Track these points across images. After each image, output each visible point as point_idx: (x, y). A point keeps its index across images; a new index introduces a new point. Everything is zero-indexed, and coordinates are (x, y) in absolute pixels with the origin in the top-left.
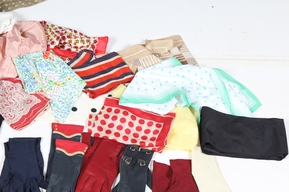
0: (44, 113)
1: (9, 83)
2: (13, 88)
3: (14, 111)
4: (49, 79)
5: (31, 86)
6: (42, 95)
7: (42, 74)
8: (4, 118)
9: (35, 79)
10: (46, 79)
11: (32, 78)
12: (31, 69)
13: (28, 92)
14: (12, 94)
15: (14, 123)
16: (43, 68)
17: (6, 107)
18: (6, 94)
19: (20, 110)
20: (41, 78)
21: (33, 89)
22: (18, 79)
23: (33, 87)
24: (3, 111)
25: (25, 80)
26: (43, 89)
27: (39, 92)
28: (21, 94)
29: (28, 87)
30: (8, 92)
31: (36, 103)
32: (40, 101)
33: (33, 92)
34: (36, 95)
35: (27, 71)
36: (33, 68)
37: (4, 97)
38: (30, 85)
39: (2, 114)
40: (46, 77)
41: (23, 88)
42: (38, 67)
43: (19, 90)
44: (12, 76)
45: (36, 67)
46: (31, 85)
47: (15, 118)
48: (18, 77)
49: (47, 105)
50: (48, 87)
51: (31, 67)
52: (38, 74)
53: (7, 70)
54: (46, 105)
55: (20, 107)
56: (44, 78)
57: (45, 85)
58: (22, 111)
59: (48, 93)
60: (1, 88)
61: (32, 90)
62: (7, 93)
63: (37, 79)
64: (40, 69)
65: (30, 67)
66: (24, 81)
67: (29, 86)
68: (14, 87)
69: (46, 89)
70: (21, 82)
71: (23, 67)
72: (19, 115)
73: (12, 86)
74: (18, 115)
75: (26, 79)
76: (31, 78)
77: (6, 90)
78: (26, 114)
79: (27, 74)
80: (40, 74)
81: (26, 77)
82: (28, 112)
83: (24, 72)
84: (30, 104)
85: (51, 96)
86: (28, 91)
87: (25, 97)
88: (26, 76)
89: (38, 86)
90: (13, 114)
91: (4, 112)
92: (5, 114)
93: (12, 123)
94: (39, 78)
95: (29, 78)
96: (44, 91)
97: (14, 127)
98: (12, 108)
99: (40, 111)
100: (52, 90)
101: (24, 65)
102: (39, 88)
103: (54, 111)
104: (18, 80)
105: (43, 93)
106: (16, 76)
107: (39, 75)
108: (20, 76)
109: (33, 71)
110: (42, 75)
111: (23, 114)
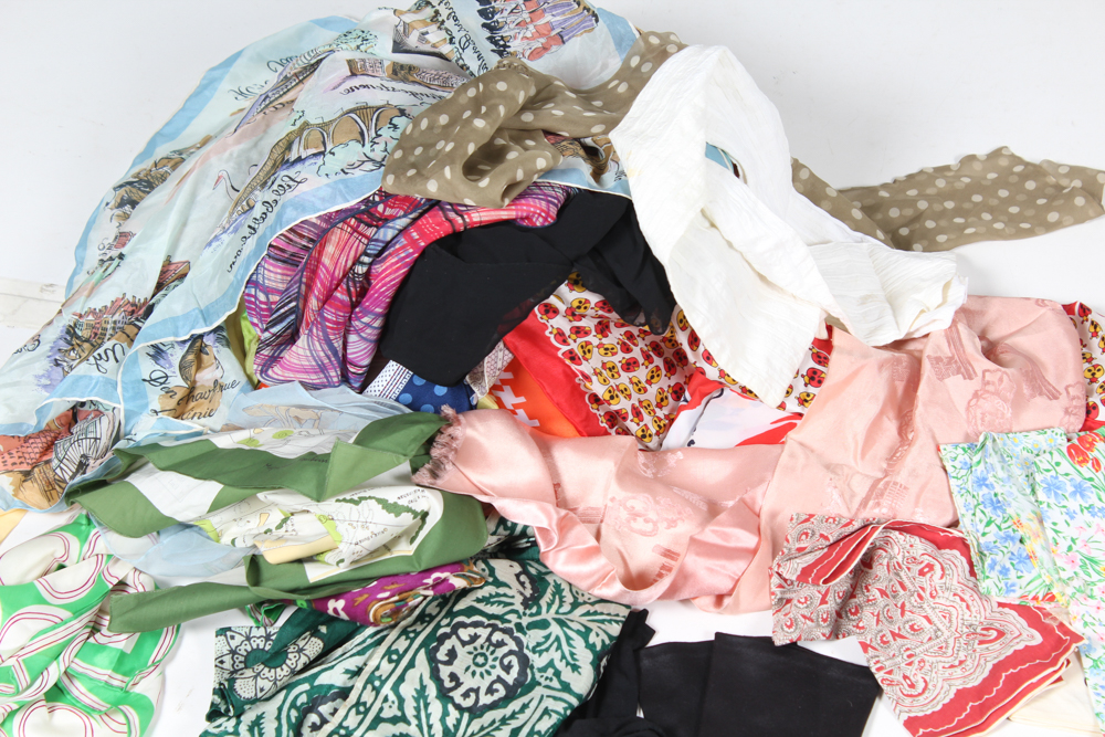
0: (1048, 692)
1: (919, 546)
2: (930, 567)
3: (927, 667)
4: (1084, 551)
5: (1004, 572)
6: (1047, 615)
7: (1054, 524)
8: (884, 687)
9: (1027, 542)
10: (1070, 548)
11: (1012, 539)
12: (1010, 499)
13: (993, 593)
14: (926, 595)
15: (921, 714)
16: (1064, 503)
17: (896, 644)
18: (899, 588)
19: (952, 666)
20: (1051, 541)
21: (1013, 585)
22: (955, 533)
23: (1013, 574)
24: (882, 659)
25: (982, 540)
26: (1055, 591)
27: (1035, 598)
28: (962, 600)
29: (994, 575)
30: (907, 583)
31: (1020, 647)
32: (1038, 639)
33: (1012, 595)
34: (1023, 610)
35: (997, 504)
36: (1020, 496)
37: (891, 602)
38: (1004, 567)
39: (879, 669)
40: (1073, 540)
41: (972, 573)
42: (1041, 495)
43: (955, 582)
44: (935, 518)
45: (1033, 492)
46: (1008, 565)
47: (926, 694)
48: (955, 524)
49: (1068, 662)
50: (1076, 583)
51: (1014, 490)
52: (1041, 521)
53: (914, 490)
54: (1062, 659)
55: (950, 651)
56: (1064, 545)
57: (1064, 575)
58: (958, 670)
59: (1073, 609)
60: (885, 562)
61: (1010, 589)
62: (904, 588)
63: (1033, 545)
64: (1048, 506)
65: (1007, 488)
66: (979, 544)
67: (998, 568)
68: (937, 567)
69: (1069, 591)
70: (967, 547)
71: (980, 486)
72: (946, 686)
73: (927, 559)
74: (939, 685)
75: (990, 538)
76: (1008, 538)
77: (902, 574)
78: (976, 683)
79: (994, 517)
80: (1048, 524)
81: (987, 530)
82: (985, 680)
83: (981, 507)
84: (996, 646)
85: (1086, 624)
86: (994, 591)
87: (978, 615)
88: (988, 524)
89: (1034, 573)
90: (919, 678)
91: (887, 663)
92: (890, 672)
93: (912, 715)
94: (1041, 541)
95: (1002, 534)
96: (1058, 597)
97: (921, 731)
98: (917, 651)
99: (1034, 680)
100: (1091, 597)
101: (985, 479)
102: (1040, 581)
103: (1091, 691)
104: (955, 538)
105: (1053, 604)
106: (948, 519)
107: (1043, 528)
108: (965, 523)
109: (1020, 507)
110: (1056, 531)
111: (960, 681)
